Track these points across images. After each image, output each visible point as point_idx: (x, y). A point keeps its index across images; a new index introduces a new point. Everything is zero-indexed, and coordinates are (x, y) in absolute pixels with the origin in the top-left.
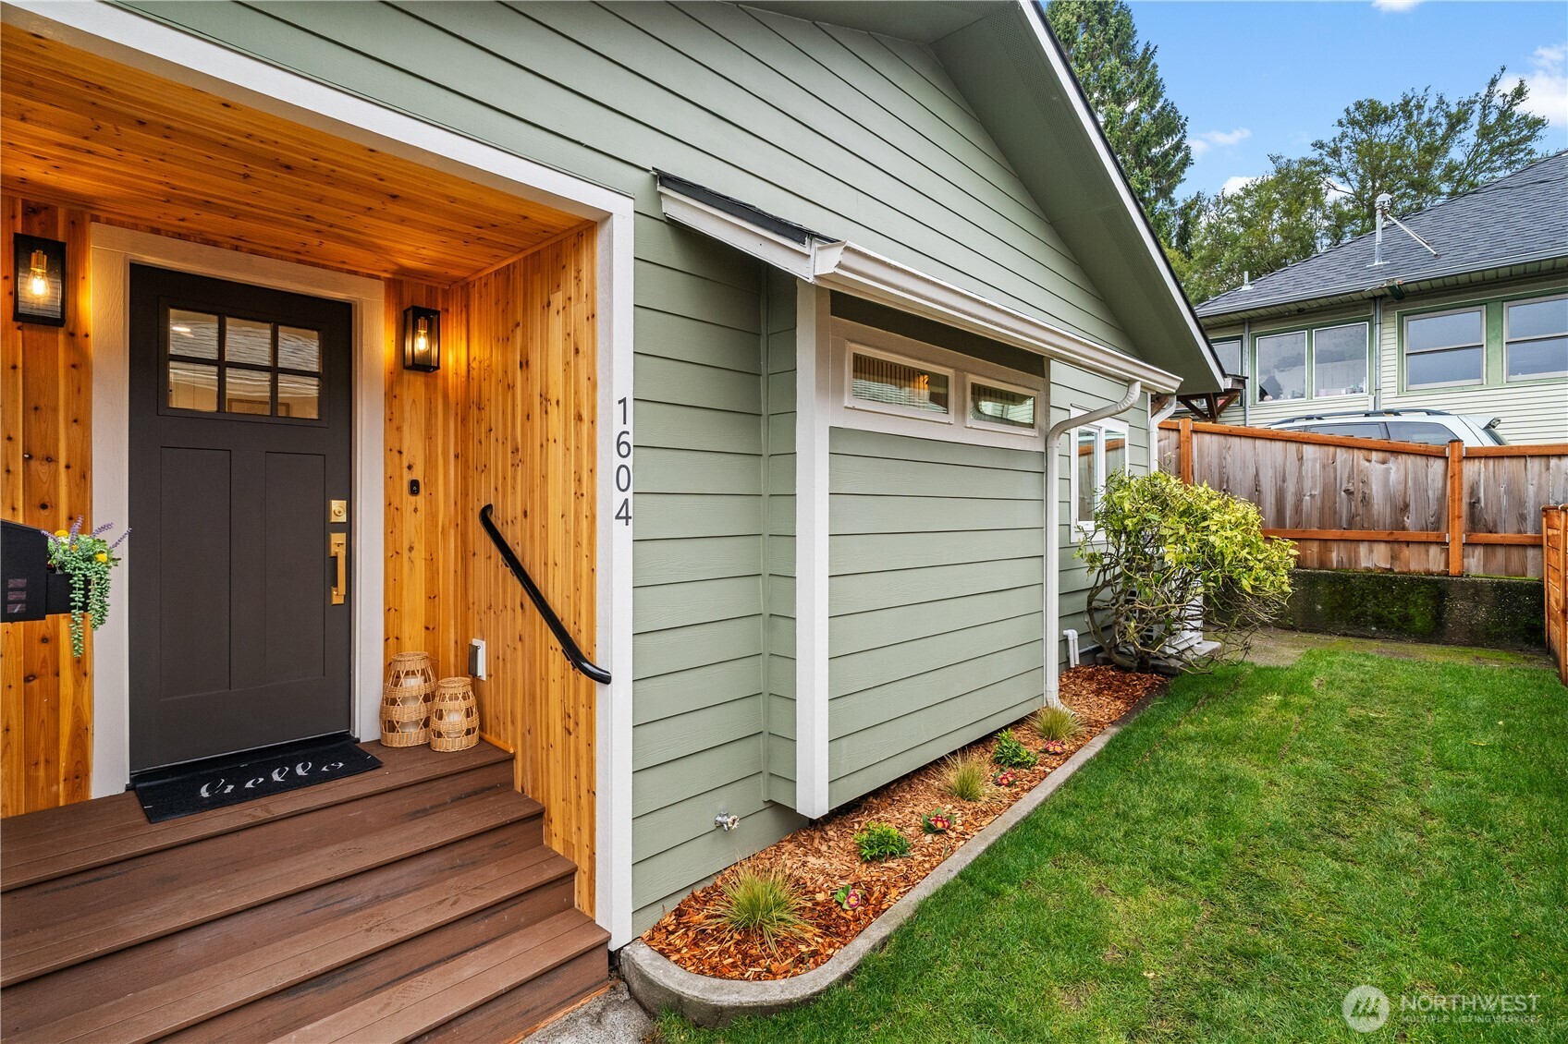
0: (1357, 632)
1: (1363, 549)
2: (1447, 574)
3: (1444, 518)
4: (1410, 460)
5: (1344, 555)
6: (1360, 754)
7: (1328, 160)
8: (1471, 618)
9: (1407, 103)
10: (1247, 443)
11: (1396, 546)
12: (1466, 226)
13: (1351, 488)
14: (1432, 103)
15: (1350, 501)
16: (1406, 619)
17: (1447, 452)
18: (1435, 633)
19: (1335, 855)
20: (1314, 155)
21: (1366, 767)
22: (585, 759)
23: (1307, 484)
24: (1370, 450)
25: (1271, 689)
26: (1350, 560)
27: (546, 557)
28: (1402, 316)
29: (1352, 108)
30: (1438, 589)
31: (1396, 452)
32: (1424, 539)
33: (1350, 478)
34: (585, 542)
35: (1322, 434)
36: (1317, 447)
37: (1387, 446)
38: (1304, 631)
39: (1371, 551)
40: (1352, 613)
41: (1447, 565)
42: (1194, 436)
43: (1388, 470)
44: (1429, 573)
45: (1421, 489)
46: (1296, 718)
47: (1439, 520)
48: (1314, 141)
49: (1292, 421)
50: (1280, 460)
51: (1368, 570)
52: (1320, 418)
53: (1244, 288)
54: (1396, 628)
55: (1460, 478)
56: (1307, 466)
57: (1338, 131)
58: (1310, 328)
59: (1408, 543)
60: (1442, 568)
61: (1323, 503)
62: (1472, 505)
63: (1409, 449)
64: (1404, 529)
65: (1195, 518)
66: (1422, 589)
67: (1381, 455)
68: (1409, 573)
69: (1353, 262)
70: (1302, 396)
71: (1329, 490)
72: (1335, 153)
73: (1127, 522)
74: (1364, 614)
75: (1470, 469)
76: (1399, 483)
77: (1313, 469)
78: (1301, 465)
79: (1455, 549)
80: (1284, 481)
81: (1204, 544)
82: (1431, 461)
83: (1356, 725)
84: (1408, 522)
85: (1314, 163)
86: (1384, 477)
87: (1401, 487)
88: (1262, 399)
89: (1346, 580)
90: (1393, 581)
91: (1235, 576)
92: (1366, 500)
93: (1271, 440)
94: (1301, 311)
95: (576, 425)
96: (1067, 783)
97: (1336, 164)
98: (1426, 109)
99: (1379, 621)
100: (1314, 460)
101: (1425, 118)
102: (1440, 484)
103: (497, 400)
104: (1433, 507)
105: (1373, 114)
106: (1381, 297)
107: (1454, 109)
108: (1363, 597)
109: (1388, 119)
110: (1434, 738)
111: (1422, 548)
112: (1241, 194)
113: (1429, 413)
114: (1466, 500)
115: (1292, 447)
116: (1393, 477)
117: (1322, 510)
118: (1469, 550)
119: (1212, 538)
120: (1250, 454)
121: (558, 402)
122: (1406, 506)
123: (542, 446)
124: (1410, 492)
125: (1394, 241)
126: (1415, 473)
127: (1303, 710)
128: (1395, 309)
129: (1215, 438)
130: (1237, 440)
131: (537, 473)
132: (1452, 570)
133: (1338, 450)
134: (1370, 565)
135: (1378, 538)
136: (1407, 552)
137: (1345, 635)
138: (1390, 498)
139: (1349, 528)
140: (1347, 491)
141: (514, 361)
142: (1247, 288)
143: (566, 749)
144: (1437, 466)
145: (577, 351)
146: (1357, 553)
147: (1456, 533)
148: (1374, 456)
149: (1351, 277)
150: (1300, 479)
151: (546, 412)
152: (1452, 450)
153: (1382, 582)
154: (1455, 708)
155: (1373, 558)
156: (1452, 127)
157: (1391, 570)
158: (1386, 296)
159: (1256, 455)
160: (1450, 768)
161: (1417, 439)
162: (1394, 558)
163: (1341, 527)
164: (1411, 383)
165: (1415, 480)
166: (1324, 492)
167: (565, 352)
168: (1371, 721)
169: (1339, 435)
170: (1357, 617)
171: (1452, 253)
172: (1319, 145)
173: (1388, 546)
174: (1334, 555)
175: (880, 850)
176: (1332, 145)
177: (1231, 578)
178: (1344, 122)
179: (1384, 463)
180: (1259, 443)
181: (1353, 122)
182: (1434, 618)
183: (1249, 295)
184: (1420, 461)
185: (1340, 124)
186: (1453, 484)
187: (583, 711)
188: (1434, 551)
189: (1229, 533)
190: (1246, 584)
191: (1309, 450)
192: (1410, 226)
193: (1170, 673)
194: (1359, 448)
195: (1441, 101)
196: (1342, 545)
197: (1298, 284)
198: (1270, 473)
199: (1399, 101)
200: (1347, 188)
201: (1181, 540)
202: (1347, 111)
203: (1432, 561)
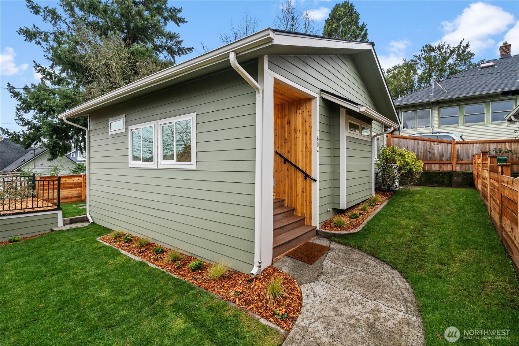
0: (432, 185)
1: (433, 166)
2: (452, 171)
3: (452, 158)
4: (444, 144)
5: (428, 167)
6: (439, 202)
7: (418, 61)
8: (458, 181)
9: (439, 46)
10: (405, 140)
11: (441, 165)
12: (454, 85)
13: (430, 151)
14: (446, 46)
15: (430, 154)
16: (443, 182)
17: (452, 142)
18: (450, 185)
19: (437, 215)
20: (414, 59)
21: (440, 204)
22: (309, 196)
23: (420, 150)
24: (434, 142)
25: (418, 194)
26: (430, 168)
27: (296, 160)
28: (439, 108)
29: (425, 47)
30: (450, 174)
31: (440, 142)
32: (447, 163)
33: (430, 148)
34: (308, 156)
35: (423, 138)
36: (422, 141)
37: (438, 141)
38: (419, 186)
39: (435, 166)
40: (431, 181)
41: (452, 169)
42: (392, 138)
43: (439, 147)
44: (448, 171)
45: (446, 151)
46: (424, 198)
47: (450, 158)
48: (414, 55)
49: (414, 135)
50: (413, 145)
51: (434, 170)
52: (421, 134)
53: (399, 99)
54: (441, 184)
55: (455, 148)
56: (420, 146)
57: (421, 53)
58: (416, 110)
59: (443, 164)
60: (451, 170)
61: (423, 154)
62: (458, 155)
63: (443, 142)
64: (442, 160)
65: (402, 156)
66: (447, 175)
67: (437, 143)
68: (444, 171)
69: (427, 93)
70: (414, 128)
71: (425, 151)
72: (420, 59)
73: (388, 157)
74: (434, 181)
75: (457, 146)
76: (441, 150)
77: (421, 146)
78: (418, 145)
79: (454, 165)
80: (414, 149)
81: (405, 161)
82: (448, 144)
83: (436, 198)
84: (443, 159)
85: (414, 61)
86: (438, 148)
87: (442, 151)
88: (404, 129)
89: (430, 173)
90: (440, 173)
91: (411, 168)
92: (434, 154)
93: (411, 139)
94: (414, 106)
95: (305, 135)
96: (383, 208)
97: (420, 62)
98: (444, 48)
99: (437, 182)
100: (421, 144)
101: (444, 51)
102: (450, 150)
103: (278, 130)
104: (449, 155)
105: (431, 49)
106: (434, 103)
107: (452, 49)
108: (433, 177)
109: (434, 51)
110: (452, 199)
111: (447, 165)
112: (393, 69)
113: (447, 133)
114: (456, 153)
115: (416, 141)
116: (440, 148)
117: (423, 156)
118: (457, 165)
119: (407, 160)
120: (406, 143)
121: (300, 131)
122: (443, 155)
123: (294, 139)
124: (444, 152)
125: (437, 88)
126: (445, 147)
127: (425, 197)
128: (437, 106)
129: (397, 139)
130: (403, 139)
131: (293, 143)
132: (453, 170)
133: (427, 142)
134: (435, 169)
135: (437, 163)
136: (443, 166)
137: (429, 186)
138: (439, 153)
139: (430, 161)
140: (429, 152)
141: (285, 122)
142: (400, 99)
143: (302, 196)
144: (450, 145)
145: (306, 121)
146: (432, 166)
147: (454, 162)
148: (435, 143)
149: (426, 97)
150: (418, 149)
151: (296, 132)
152: (453, 142)
153: (438, 173)
154: (456, 195)
155: (435, 168)
156: (451, 54)
157: (440, 170)
158: (435, 102)
159: (407, 143)
160: (456, 203)
161: (444, 139)
162: (440, 167)
163: (428, 160)
164: (442, 125)
165: (445, 149)
166: (424, 152)
167: (302, 121)
168: (440, 198)
169: (427, 138)
170: (432, 182)
171: (451, 92)
172: (416, 56)
173: (439, 165)
174: (426, 167)
175: (355, 217)
176: (419, 56)
177: (410, 168)
178: (422, 50)
179: (438, 145)
180: (408, 140)
181: (425, 51)
182: (450, 181)
183: (400, 101)
184: (446, 144)
185: (421, 51)
186: (453, 150)
187: (308, 188)
188: (449, 165)
189: (410, 159)
190: (414, 169)
191: (420, 142)
192: (440, 84)
193: (395, 192)
194: (432, 141)
195: (448, 46)
196: (428, 165)
197: (413, 99)
198: (411, 147)
199: (437, 46)
200: (422, 69)
201: (399, 160)
202: (423, 47)
203: (448, 168)
